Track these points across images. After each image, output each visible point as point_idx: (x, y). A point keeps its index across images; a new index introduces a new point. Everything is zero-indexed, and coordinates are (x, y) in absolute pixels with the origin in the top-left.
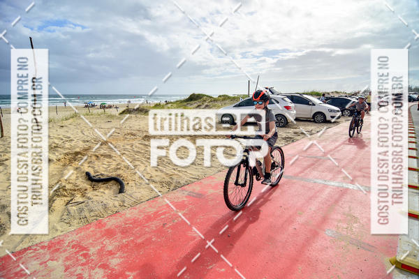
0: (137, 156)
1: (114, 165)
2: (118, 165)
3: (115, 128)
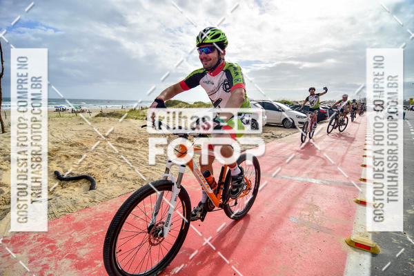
0: (109, 157)
1: (85, 165)
2: (89, 164)
3: (87, 130)
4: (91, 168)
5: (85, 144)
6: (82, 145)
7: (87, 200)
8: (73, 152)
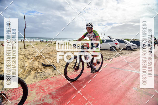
1: (51, 61)
2: (53, 61)
3: (51, 49)
4: (54, 62)
5: (51, 54)
7: (53, 74)
8: (47, 56)
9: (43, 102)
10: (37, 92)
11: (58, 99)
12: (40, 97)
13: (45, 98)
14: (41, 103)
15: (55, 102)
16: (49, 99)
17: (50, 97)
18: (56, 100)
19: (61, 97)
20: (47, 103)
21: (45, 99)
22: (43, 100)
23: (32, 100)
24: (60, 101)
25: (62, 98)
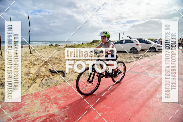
1: (61, 66)
3: (61, 53)
4: (63, 68)
5: (61, 58)
6: (59, 59)
7: (62, 81)
8: (56, 62)
9: (48, 113)
10: (42, 101)
11: (66, 110)
12: (44, 107)
13: (51, 108)
14: (46, 114)
15: (62, 113)
16: (55, 109)
17: (57, 107)
18: (63, 110)
19: (69, 107)
20: (53, 113)
21: (51, 110)
22: (48, 111)
23: (35, 111)
24: (68, 112)
25: (71, 108)
